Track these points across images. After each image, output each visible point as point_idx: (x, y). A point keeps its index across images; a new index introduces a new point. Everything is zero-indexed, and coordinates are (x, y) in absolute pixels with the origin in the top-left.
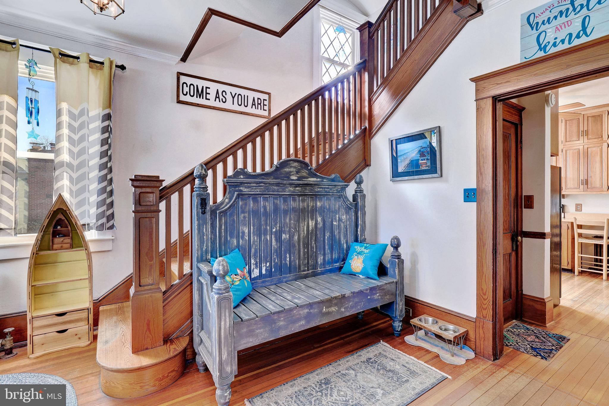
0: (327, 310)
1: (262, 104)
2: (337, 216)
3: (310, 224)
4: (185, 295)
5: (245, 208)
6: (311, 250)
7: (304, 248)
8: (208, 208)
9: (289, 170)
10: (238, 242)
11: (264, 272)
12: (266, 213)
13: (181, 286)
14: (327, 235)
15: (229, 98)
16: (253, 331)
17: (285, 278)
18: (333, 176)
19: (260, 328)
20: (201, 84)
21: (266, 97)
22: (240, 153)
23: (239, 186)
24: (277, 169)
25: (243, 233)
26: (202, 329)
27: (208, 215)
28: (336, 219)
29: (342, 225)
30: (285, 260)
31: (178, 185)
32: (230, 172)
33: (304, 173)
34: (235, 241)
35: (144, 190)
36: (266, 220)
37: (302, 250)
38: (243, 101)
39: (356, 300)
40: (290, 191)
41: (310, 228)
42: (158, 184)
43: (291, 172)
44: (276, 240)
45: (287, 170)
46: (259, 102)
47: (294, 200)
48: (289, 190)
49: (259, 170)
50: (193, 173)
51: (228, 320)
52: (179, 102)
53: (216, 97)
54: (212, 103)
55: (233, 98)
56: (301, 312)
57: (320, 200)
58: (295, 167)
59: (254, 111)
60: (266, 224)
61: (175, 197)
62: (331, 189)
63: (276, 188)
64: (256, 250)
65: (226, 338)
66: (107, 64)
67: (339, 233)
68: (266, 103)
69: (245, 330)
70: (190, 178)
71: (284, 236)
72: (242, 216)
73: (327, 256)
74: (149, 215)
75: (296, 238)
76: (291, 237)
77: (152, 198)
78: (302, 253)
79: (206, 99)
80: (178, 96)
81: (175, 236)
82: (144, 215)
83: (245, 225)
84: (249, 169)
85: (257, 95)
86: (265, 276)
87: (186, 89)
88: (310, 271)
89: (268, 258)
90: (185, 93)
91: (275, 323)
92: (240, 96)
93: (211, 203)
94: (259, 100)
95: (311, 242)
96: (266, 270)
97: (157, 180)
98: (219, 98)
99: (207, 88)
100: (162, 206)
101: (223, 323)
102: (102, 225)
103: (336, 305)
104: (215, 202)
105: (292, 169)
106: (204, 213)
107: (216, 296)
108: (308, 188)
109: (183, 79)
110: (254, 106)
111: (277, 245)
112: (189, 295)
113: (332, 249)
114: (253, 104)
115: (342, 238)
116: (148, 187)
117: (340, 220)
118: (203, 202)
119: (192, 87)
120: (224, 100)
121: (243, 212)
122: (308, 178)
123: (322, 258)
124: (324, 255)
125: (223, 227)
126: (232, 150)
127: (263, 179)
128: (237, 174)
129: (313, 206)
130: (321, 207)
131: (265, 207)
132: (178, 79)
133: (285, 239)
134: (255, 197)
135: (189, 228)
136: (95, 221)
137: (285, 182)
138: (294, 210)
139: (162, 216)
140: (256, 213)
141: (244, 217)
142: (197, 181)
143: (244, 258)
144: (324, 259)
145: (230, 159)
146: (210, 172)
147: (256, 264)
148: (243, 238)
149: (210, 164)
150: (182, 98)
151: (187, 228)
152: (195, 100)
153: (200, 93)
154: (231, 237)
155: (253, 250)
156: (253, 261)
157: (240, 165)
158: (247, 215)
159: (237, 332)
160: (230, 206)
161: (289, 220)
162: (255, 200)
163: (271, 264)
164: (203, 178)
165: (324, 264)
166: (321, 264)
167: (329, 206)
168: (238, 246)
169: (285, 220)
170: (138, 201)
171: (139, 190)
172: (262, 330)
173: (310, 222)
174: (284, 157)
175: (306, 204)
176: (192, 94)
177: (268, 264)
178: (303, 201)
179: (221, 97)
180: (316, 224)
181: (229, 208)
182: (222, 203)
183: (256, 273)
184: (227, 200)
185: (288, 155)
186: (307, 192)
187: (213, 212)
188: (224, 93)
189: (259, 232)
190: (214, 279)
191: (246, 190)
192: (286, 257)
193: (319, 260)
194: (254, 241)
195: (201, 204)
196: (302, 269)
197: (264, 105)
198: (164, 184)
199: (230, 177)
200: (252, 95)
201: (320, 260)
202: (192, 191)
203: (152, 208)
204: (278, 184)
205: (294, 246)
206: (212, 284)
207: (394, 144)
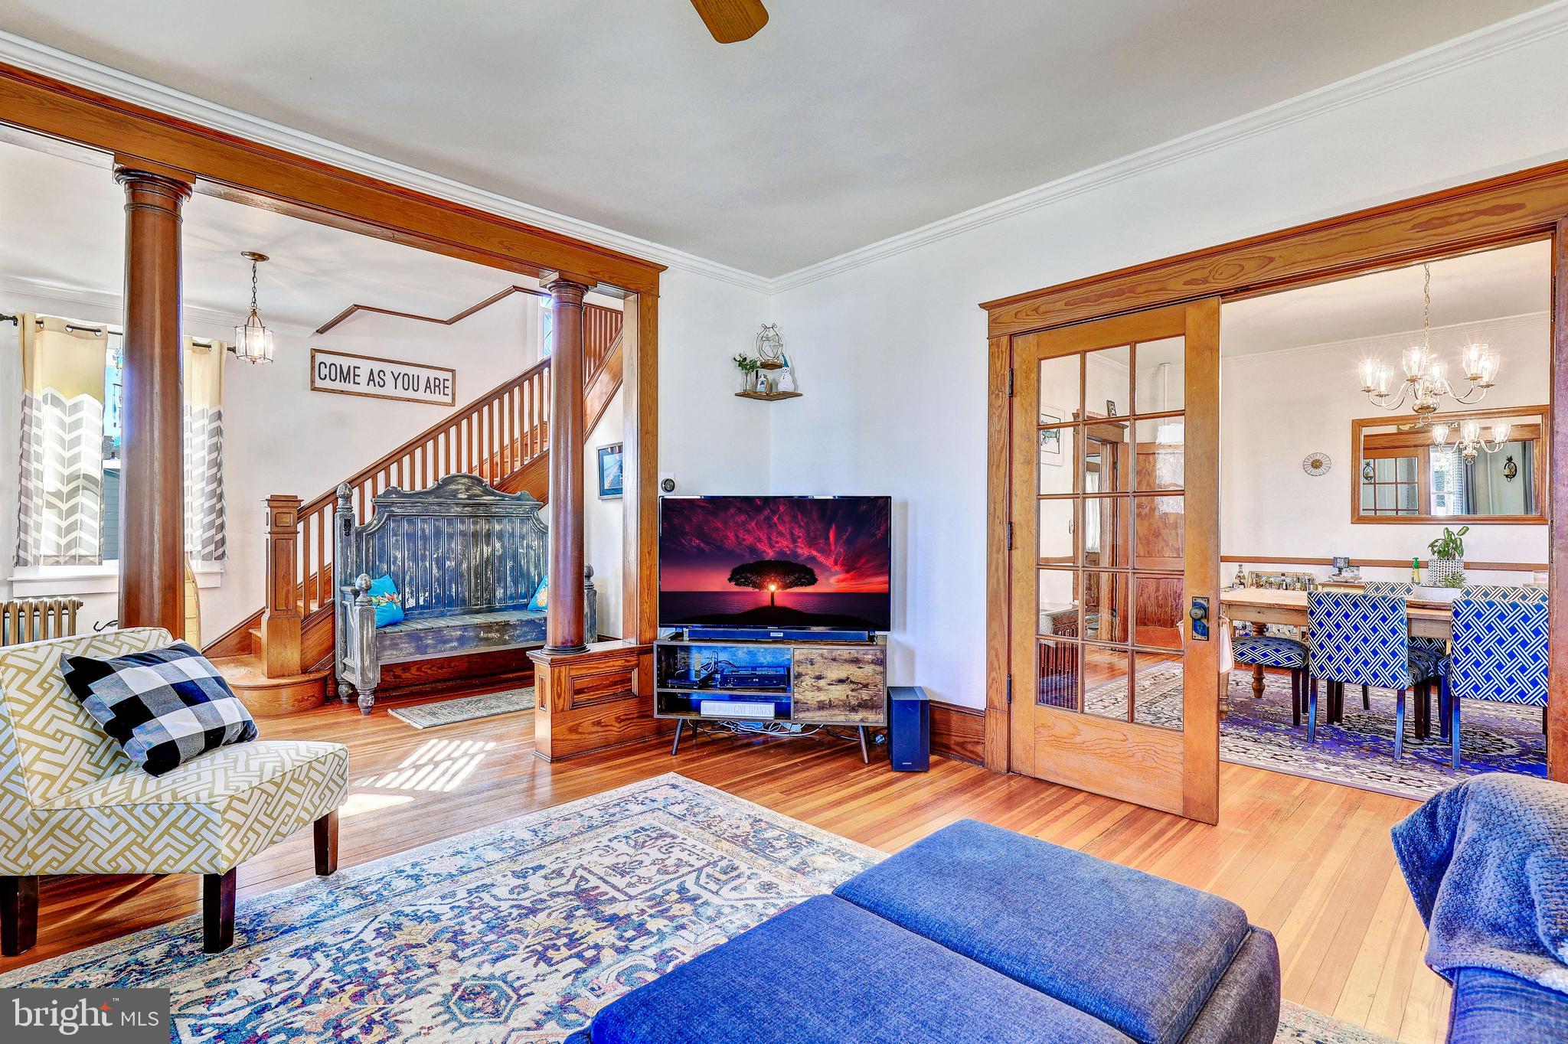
0: (486, 635)
1: (441, 386)
2: (525, 542)
3: (485, 551)
4: (326, 627)
5: (398, 530)
6: (486, 581)
7: (476, 578)
8: (353, 530)
9: (457, 487)
10: (389, 568)
11: (421, 602)
12: (424, 538)
13: (320, 616)
14: (509, 564)
15: (389, 379)
16: (397, 644)
17: (449, 611)
18: (519, 493)
19: (405, 643)
20: (347, 362)
21: (449, 375)
22: (394, 468)
23: (390, 506)
24: (439, 487)
25: (396, 558)
26: (346, 656)
27: (353, 537)
28: (522, 545)
29: (532, 553)
30: (450, 592)
31: (318, 506)
32: (381, 490)
33: (477, 490)
34: (386, 567)
35: (280, 510)
36: (425, 544)
37: (473, 581)
38: (411, 383)
39: (525, 629)
40: (457, 512)
41: (485, 555)
42: (296, 504)
43: (458, 490)
44: (438, 568)
45: (453, 487)
46: (437, 384)
47: (463, 522)
48: (456, 510)
49: (418, 488)
50: (335, 492)
51: (370, 630)
52: (314, 389)
53: (370, 380)
54: (363, 388)
55: (396, 380)
56: (453, 634)
57: (499, 522)
58: (463, 484)
59: (428, 396)
60: (425, 549)
61: (314, 518)
62: (515, 509)
63: (437, 508)
64: (411, 579)
65: (368, 646)
66: (215, 347)
67: (528, 562)
68: (448, 384)
69: (388, 642)
70: (332, 498)
71: (448, 563)
72: (393, 540)
73: (508, 589)
74: (286, 536)
75: (465, 566)
76: (459, 564)
77: (288, 519)
78: (473, 584)
79: (354, 383)
80: (313, 382)
81: (314, 568)
82: (281, 536)
83: (398, 549)
84: (406, 487)
85: (433, 374)
86: (423, 607)
87: (324, 371)
88: (485, 606)
89: (426, 586)
90: (323, 377)
91: (421, 640)
92: (406, 377)
93: (357, 524)
94: (437, 381)
95: (486, 572)
96: (424, 600)
97: (294, 500)
98: (373, 380)
99: (355, 368)
100: (300, 527)
101: (365, 632)
102: (211, 553)
103: (497, 631)
104: (362, 522)
105: (460, 487)
106: (348, 534)
107: (358, 608)
108: (481, 508)
109: (320, 358)
110: (428, 390)
111: (438, 572)
112: (330, 625)
113: (516, 583)
114: (426, 387)
115: (532, 569)
116: (285, 507)
117: (529, 547)
118: (348, 524)
119: (333, 367)
120: (382, 383)
121: (395, 535)
122: (482, 496)
123: (502, 591)
124: (505, 588)
125: (371, 551)
126: (384, 465)
127: (421, 498)
128: (387, 493)
129: (489, 530)
130: (501, 531)
131: (423, 530)
132: (313, 357)
133: (449, 567)
134: (410, 519)
135: (331, 561)
136: (199, 548)
137: (449, 501)
138: (463, 534)
139: (300, 538)
140: (412, 537)
141: (397, 541)
142: (340, 501)
143: (397, 586)
144: (505, 593)
145: (381, 476)
146: (356, 491)
147: (412, 593)
148: (395, 563)
149: (356, 481)
150: (319, 383)
151: (328, 560)
152: (338, 385)
153: (346, 375)
154: (380, 562)
155: (407, 578)
156: (407, 590)
157: (394, 483)
158: (400, 538)
159: (380, 643)
160: (379, 529)
161: (457, 545)
162: (410, 522)
163: (431, 595)
164: (348, 498)
165: (504, 599)
166: (500, 599)
167: (513, 529)
168: (389, 572)
169: (449, 545)
170: (275, 522)
171: (276, 511)
172: (407, 645)
173: (485, 548)
174: (453, 471)
175: (478, 527)
176: (333, 377)
177: (427, 594)
178: (475, 523)
179: (377, 379)
180: (493, 550)
181: (377, 530)
182: (370, 524)
183: (411, 603)
184: (375, 522)
185: (459, 469)
186: (481, 512)
187: (359, 534)
188: (382, 374)
189: (414, 558)
190: (356, 593)
191: (398, 510)
192: (451, 587)
193: (497, 593)
194: (409, 567)
195: (345, 525)
196: (473, 602)
197: (444, 387)
198: (303, 504)
199: (380, 496)
200: (424, 374)
201: (499, 593)
202: (335, 511)
203: (289, 529)
204: (439, 504)
205: (462, 576)
206: (355, 598)
207: (601, 453)
